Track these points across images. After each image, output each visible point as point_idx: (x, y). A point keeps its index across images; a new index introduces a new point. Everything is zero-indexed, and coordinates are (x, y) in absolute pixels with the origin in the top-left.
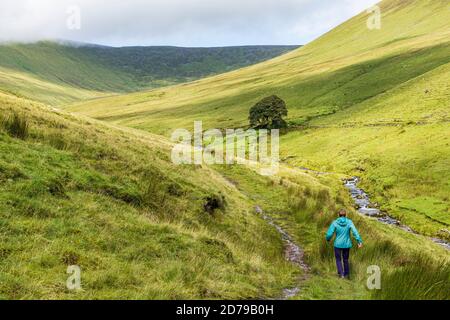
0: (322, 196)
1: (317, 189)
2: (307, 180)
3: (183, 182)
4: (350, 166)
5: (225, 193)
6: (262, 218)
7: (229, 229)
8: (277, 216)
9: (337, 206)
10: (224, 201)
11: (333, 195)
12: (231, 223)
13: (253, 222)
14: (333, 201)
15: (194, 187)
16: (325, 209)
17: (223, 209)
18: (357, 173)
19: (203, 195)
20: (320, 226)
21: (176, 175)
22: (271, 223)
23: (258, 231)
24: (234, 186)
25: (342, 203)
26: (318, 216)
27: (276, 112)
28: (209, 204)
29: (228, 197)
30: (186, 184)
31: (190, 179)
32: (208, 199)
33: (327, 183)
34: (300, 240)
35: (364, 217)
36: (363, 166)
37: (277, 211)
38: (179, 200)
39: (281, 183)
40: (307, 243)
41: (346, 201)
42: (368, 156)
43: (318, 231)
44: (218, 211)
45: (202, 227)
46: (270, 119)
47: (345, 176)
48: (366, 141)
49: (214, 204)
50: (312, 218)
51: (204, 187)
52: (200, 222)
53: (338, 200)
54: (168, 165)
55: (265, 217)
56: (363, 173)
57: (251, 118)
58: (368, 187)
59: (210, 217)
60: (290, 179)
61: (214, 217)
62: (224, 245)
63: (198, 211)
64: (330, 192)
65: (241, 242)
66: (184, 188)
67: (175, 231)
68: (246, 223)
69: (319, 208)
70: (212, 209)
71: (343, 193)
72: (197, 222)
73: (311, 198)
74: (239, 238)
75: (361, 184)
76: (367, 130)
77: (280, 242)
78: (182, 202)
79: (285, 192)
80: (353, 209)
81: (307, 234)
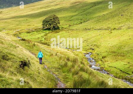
0: (75, 61)
1: (72, 58)
2: (68, 54)
3: (10, 54)
4: (87, 47)
5: (30, 59)
6: (47, 71)
7: (31, 76)
8: (54, 70)
9: (81, 65)
10: (29, 63)
12: (32, 73)
13: (43, 72)
14: (79, 63)
15: (15, 56)
16: (76, 67)
17: (29, 67)
18: (91, 51)
19: (19, 60)
20: (73, 74)
21: (6, 51)
22: (51, 73)
23: (45, 77)
24: (34, 56)
25: (84, 64)
26: (73, 70)
27: (55, 22)
28: (22, 64)
29: (31, 61)
30: (11, 55)
31: (13, 53)
32: (22, 62)
33: (77, 55)
34: (64, 81)
35: (93, 70)
36: (93, 48)
37: (55, 68)
38: (7, 62)
39: (56, 55)
40: (67, 82)
41: (85, 63)
42: (96, 43)
43: (73, 77)
44: (26, 68)
45: (18, 74)
46: (52, 25)
47: (85, 52)
48: (95, 36)
49: (24, 64)
50: (70, 71)
51: (20, 56)
52: (18, 73)
53: (82, 63)
54: (3, 46)
55: (48, 70)
56: (93, 51)
57: (43, 25)
58: (95, 57)
59: (22, 70)
60: (60, 53)
61: (24, 70)
62: (28, 83)
63: (17, 67)
64: (78, 59)
65: (37, 82)
66: (10, 56)
67: (5, 76)
68: (39, 73)
69: (73, 66)
70: (24, 66)
71: (84, 60)
72: (16, 73)
73: (70, 62)
74: (36, 79)
75: (93, 56)
76: (96, 32)
77: (55, 81)
78: (9, 63)
79: (58, 59)
80: (88, 67)
81: (67, 78)
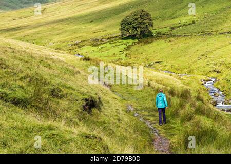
0: (185, 95)
1: (180, 89)
2: (171, 82)
3: (64, 86)
4: (208, 69)
5: (100, 95)
6: (133, 115)
7: (106, 125)
8: (146, 113)
9: (197, 103)
10: (100, 102)
11: (194, 94)
12: (106, 120)
13: (126, 118)
14: (194, 99)
15: (73, 90)
16: (187, 106)
17: (99, 109)
18: (214, 74)
19: (82, 97)
20: (183, 121)
21: (58, 80)
22: (141, 119)
23: (130, 127)
24: (108, 89)
25: (202, 100)
26: (182, 112)
27: (144, 24)
28: (87, 104)
29: (103, 98)
30: (66, 87)
31: (69, 84)
32: (86, 100)
33: (188, 84)
34: (166, 133)
35: (221, 112)
36: (218, 69)
37: (146, 109)
38: (60, 101)
39: (149, 85)
40: (172, 135)
41: (205, 98)
42: (224, 60)
43: (182, 125)
44: (94, 110)
45: (81, 124)
46: (138, 30)
47: (203, 78)
48: (222, 47)
49: (91, 105)
50: (176, 114)
51: (82, 90)
52: (80, 120)
53: (198, 98)
54: (51, 72)
55: (136, 115)
56: (219, 74)
57: (122, 29)
58: (223, 87)
59: (88, 115)
60: (156, 81)
61: (91, 115)
62: (100, 139)
63: (78, 111)
64: (191, 92)
65: (115, 136)
66: (65, 91)
67: (58, 128)
68: (119, 120)
69: (182, 106)
70: (90, 108)
71: (202, 92)
72: (77, 120)
73: (175, 97)
74: (113, 132)
75: (218, 84)
76: (223, 38)
77: (149, 135)
78: (64, 103)
79: (153, 92)
80: (211, 106)
81: (171, 128)
